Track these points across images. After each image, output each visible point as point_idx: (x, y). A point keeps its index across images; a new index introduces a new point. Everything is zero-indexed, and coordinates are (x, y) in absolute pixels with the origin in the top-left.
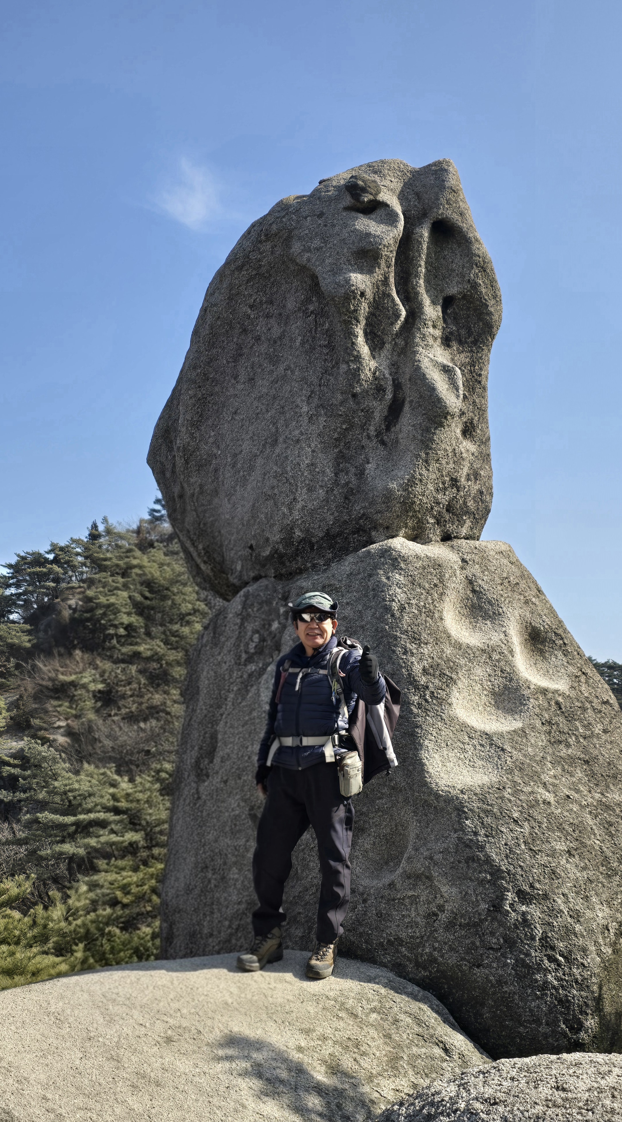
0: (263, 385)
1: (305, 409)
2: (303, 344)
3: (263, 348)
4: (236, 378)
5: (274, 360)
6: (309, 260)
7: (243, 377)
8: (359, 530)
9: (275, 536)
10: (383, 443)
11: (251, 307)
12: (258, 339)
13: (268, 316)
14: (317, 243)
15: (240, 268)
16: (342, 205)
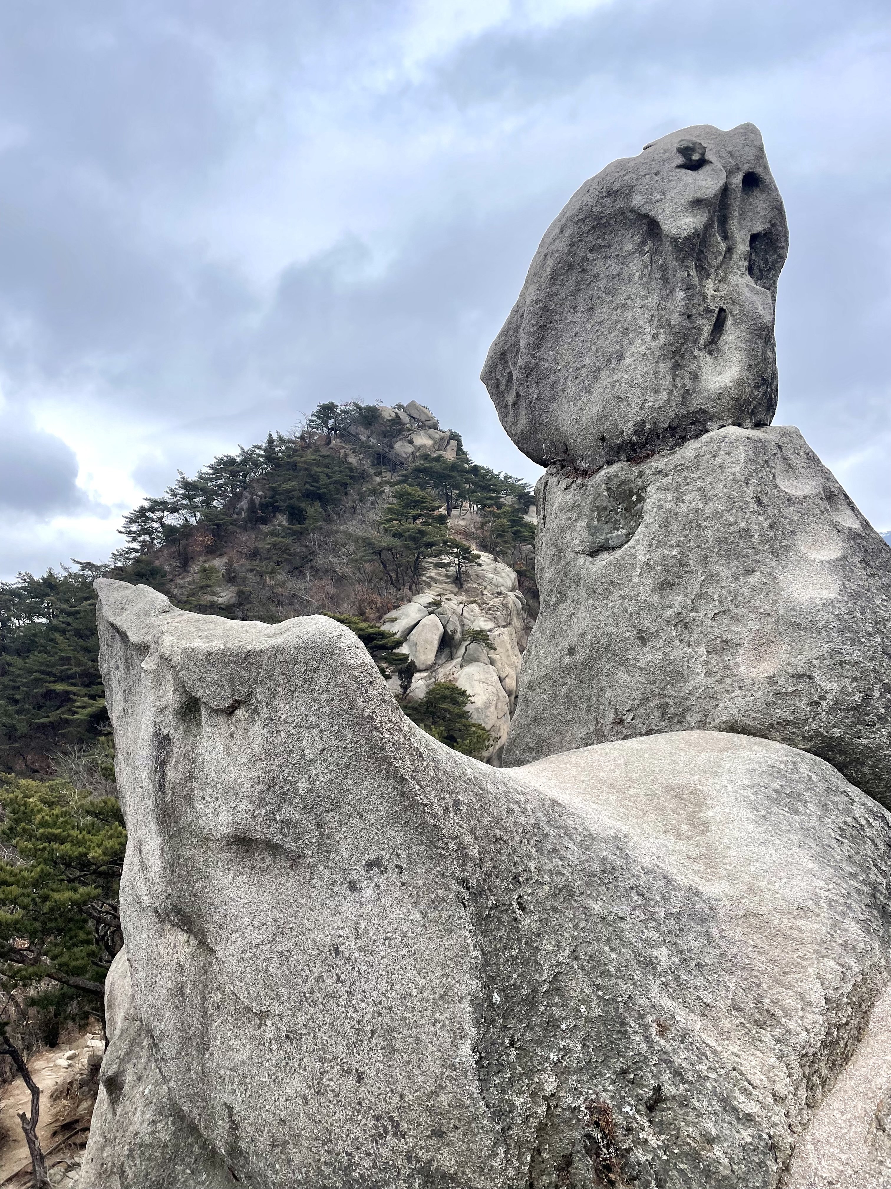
0: (603, 313)
1: (648, 329)
5: (612, 292)
6: (650, 210)
7: (581, 306)
8: (697, 422)
10: (710, 353)
11: (590, 251)
12: (597, 277)
13: (606, 258)
14: (657, 196)
16: (675, 164)
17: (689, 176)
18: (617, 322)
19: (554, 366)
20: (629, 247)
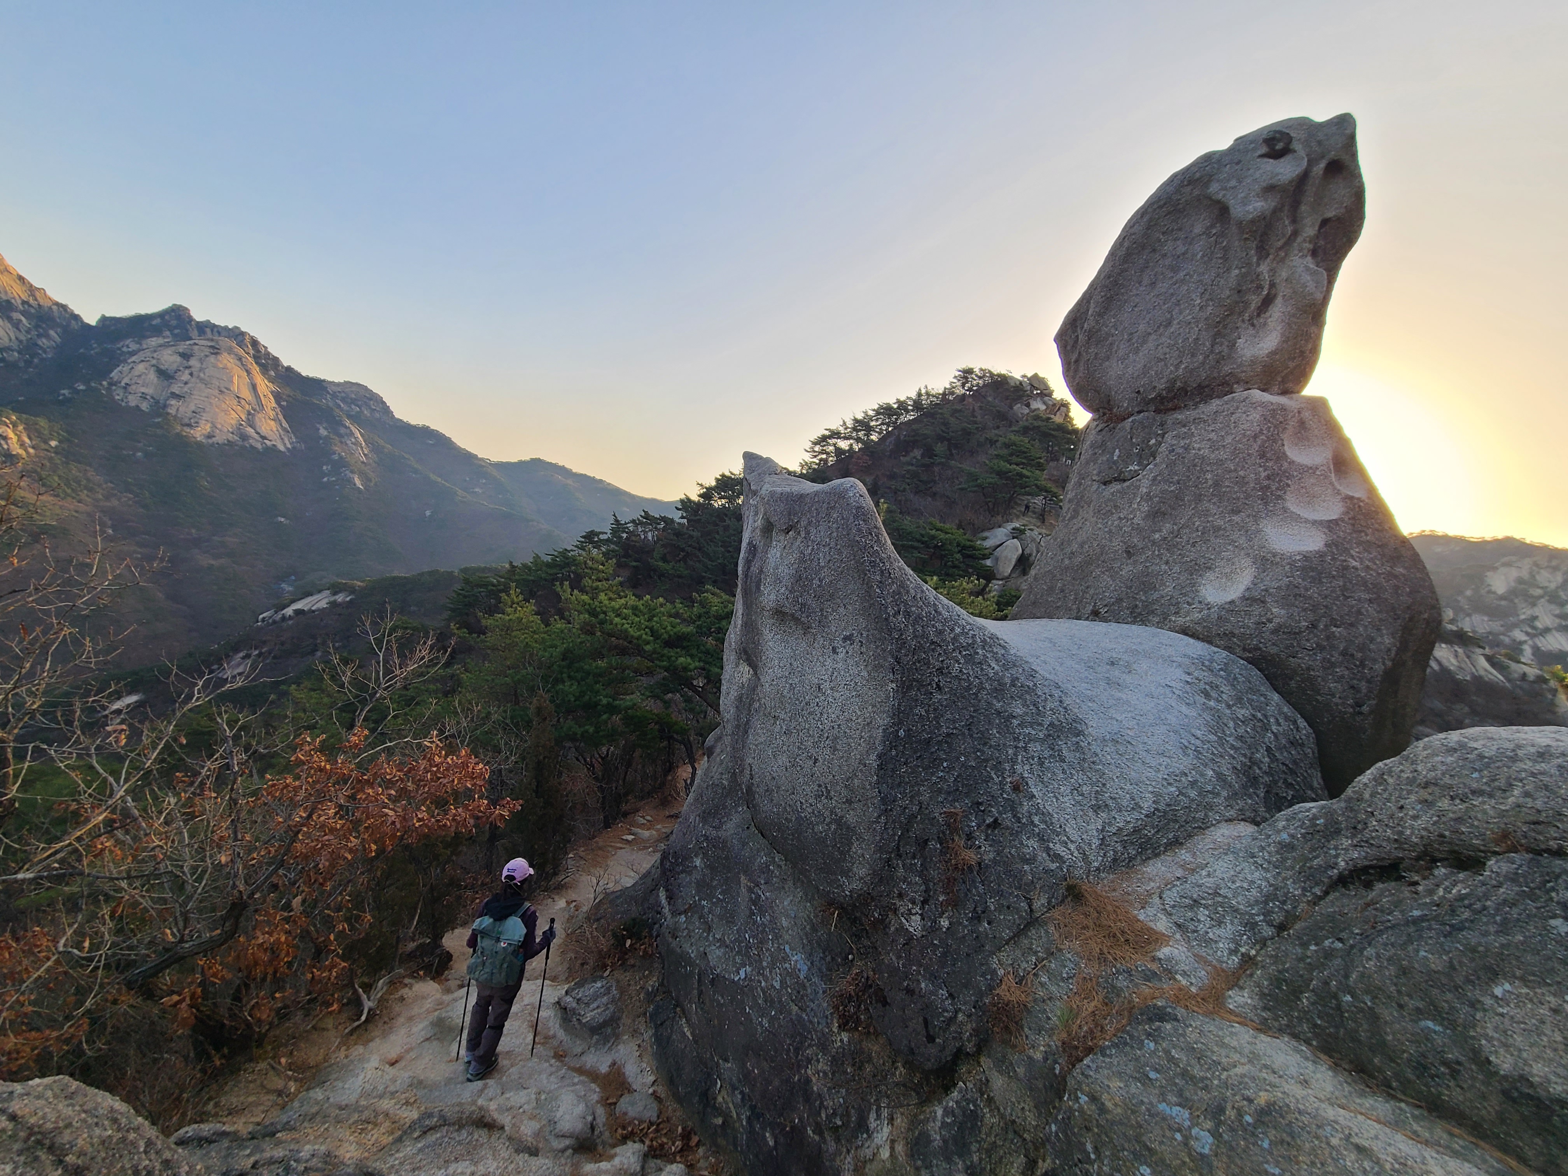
0: (1162, 287)
1: (1198, 301)
2: (1203, 256)
3: (1168, 262)
4: (1140, 283)
5: (1175, 269)
6: (1224, 196)
7: (1146, 281)
8: (1224, 383)
9: (1161, 385)
10: (1253, 325)
11: (1163, 233)
12: (1164, 256)
13: (1176, 240)
14: (1233, 183)
15: (1161, 207)
16: (1259, 153)
17: (1270, 165)
18: (1172, 294)
19: (1113, 331)
20: (1198, 229)
